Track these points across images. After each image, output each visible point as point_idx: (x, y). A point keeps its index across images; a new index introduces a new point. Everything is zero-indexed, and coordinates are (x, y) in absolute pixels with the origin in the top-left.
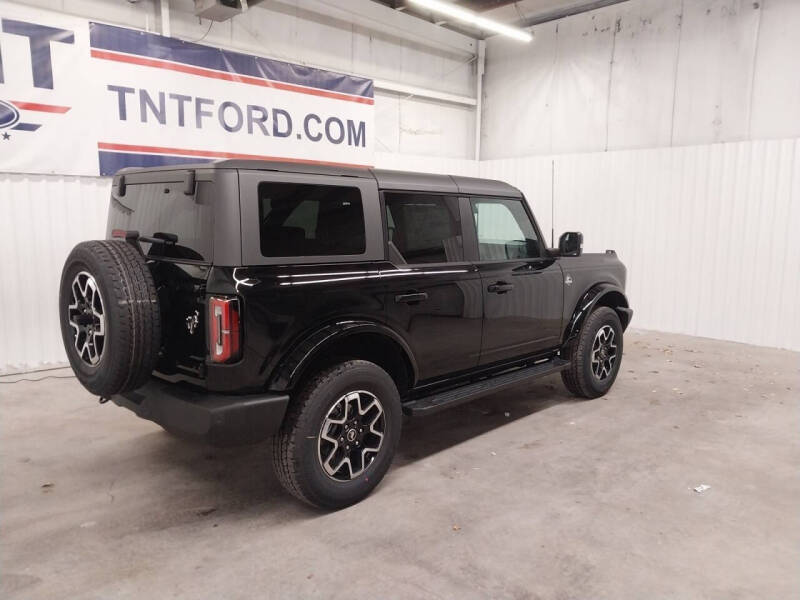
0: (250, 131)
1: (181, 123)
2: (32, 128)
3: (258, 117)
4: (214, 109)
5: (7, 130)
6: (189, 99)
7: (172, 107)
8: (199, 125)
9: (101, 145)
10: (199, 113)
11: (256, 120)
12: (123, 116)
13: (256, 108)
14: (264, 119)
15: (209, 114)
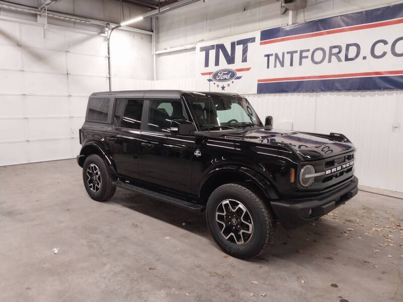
0: (330, 61)
1: (291, 65)
2: (239, 78)
3: (335, 52)
4: (309, 54)
5: (233, 80)
6: (296, 52)
7: (287, 58)
8: (300, 64)
9: (259, 81)
10: (301, 58)
11: (334, 54)
12: (268, 67)
13: (335, 47)
14: (340, 52)
15: (307, 57)
